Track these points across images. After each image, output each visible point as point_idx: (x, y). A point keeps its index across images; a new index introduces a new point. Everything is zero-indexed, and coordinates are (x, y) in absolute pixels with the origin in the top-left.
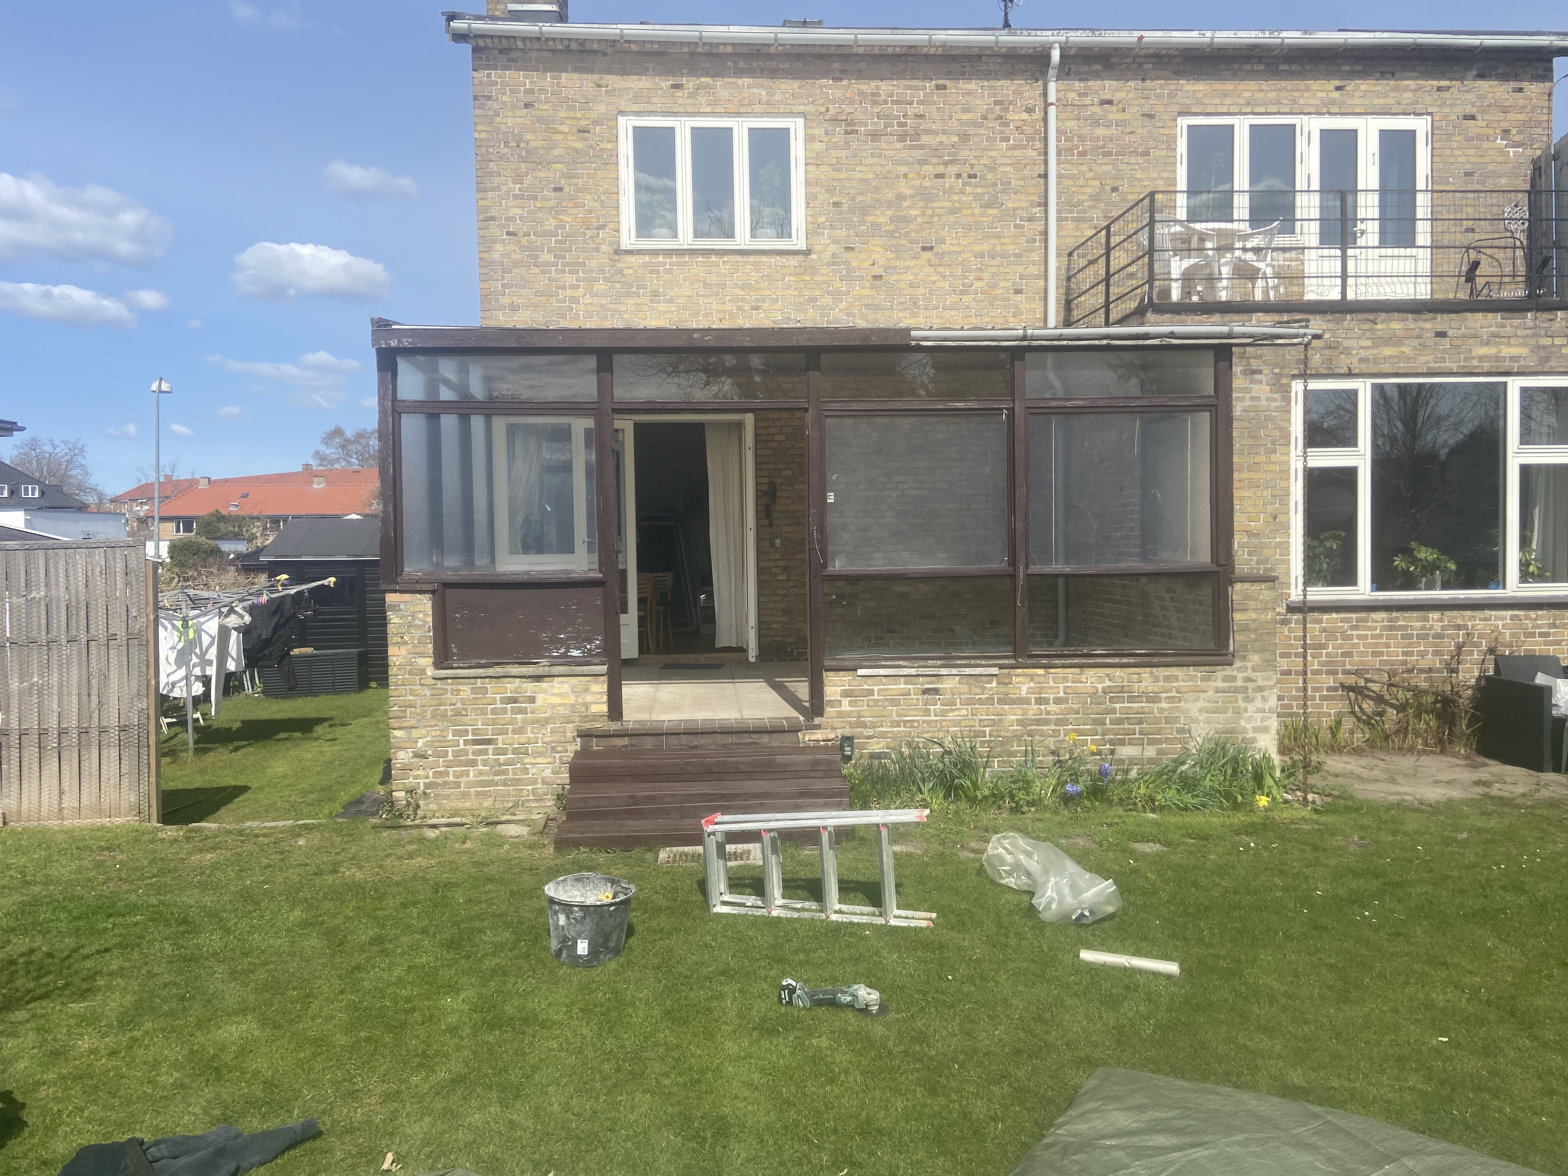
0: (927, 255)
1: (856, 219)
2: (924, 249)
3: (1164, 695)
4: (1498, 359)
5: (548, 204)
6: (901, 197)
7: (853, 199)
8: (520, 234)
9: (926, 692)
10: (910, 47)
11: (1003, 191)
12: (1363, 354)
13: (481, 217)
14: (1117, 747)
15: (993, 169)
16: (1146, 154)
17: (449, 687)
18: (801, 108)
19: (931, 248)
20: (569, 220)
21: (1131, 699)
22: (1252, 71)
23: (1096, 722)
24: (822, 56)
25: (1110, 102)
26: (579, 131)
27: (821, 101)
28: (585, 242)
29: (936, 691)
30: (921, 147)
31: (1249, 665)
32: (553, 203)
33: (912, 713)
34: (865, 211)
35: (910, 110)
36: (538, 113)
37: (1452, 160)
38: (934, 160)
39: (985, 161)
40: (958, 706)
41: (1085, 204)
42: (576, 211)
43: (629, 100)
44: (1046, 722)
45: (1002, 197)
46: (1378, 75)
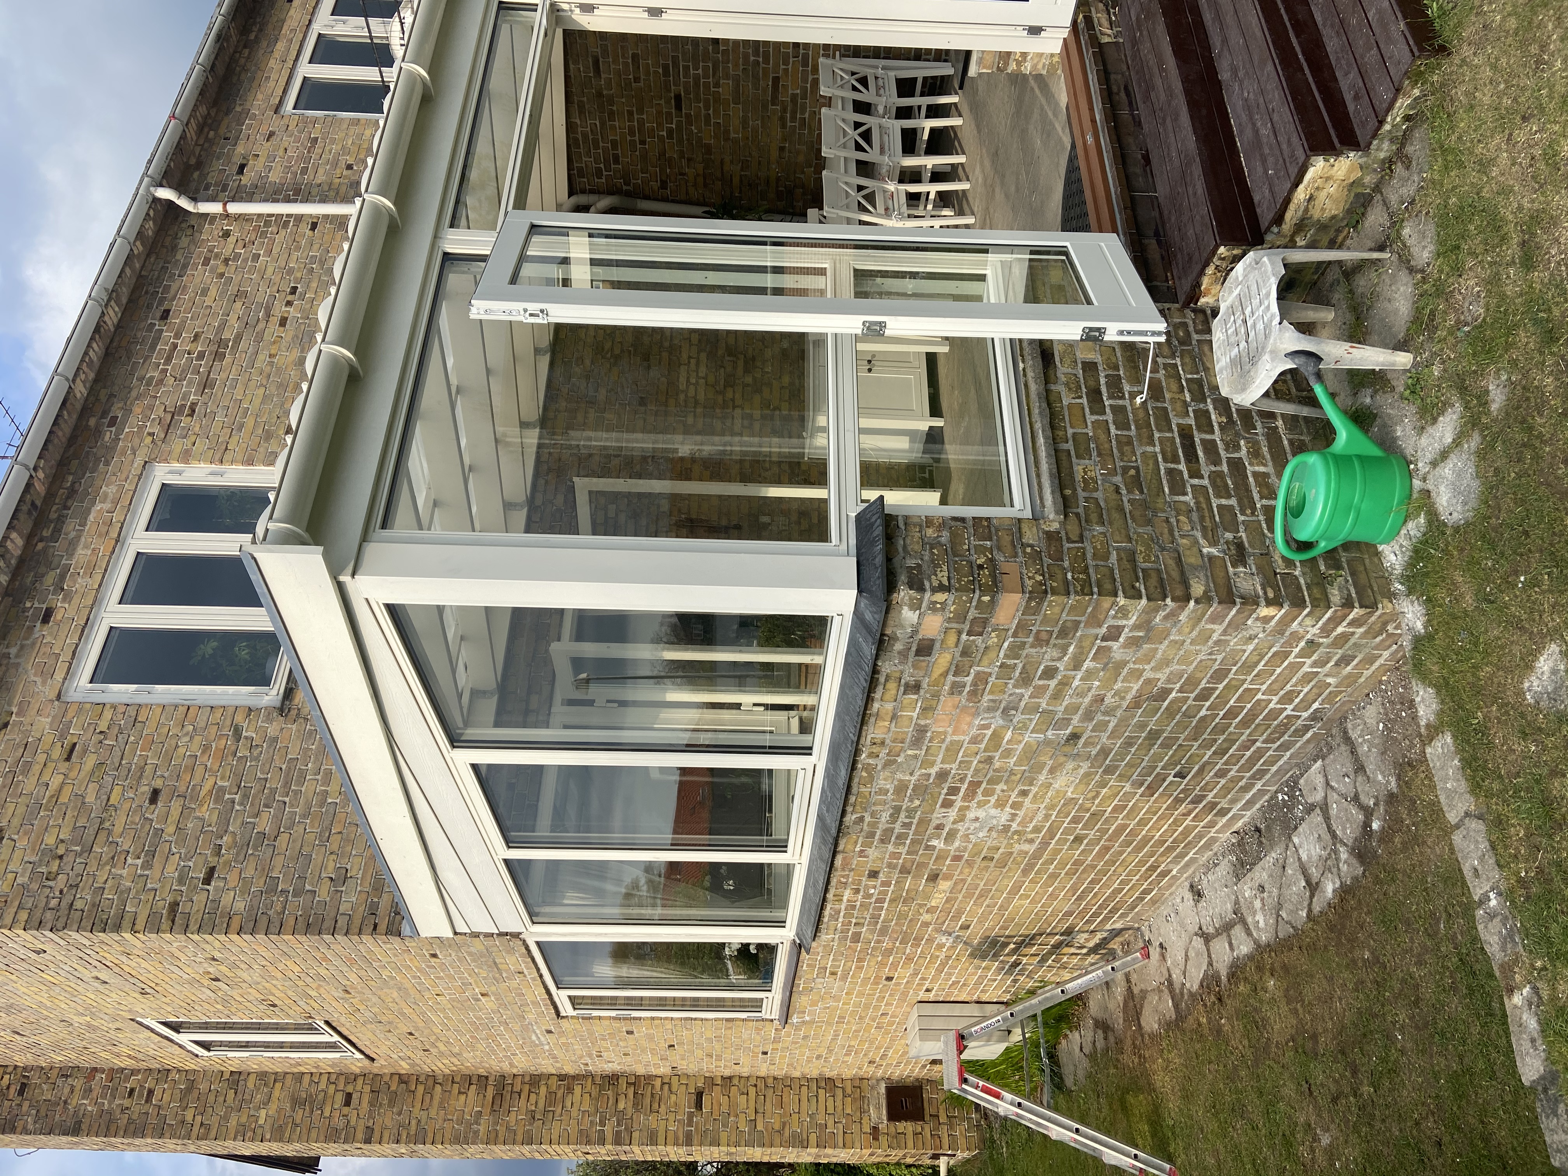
5: (175, 813)
8: (213, 861)
10: (97, 330)
13: (165, 924)
15: (291, 271)
16: (315, 140)
18: (139, 462)
20: (211, 782)
22: (248, 58)
24: (73, 438)
25: (242, 166)
27: (136, 441)
30: (239, 338)
32: (176, 806)
35: (183, 345)
38: (261, 326)
39: (276, 278)
42: (199, 771)
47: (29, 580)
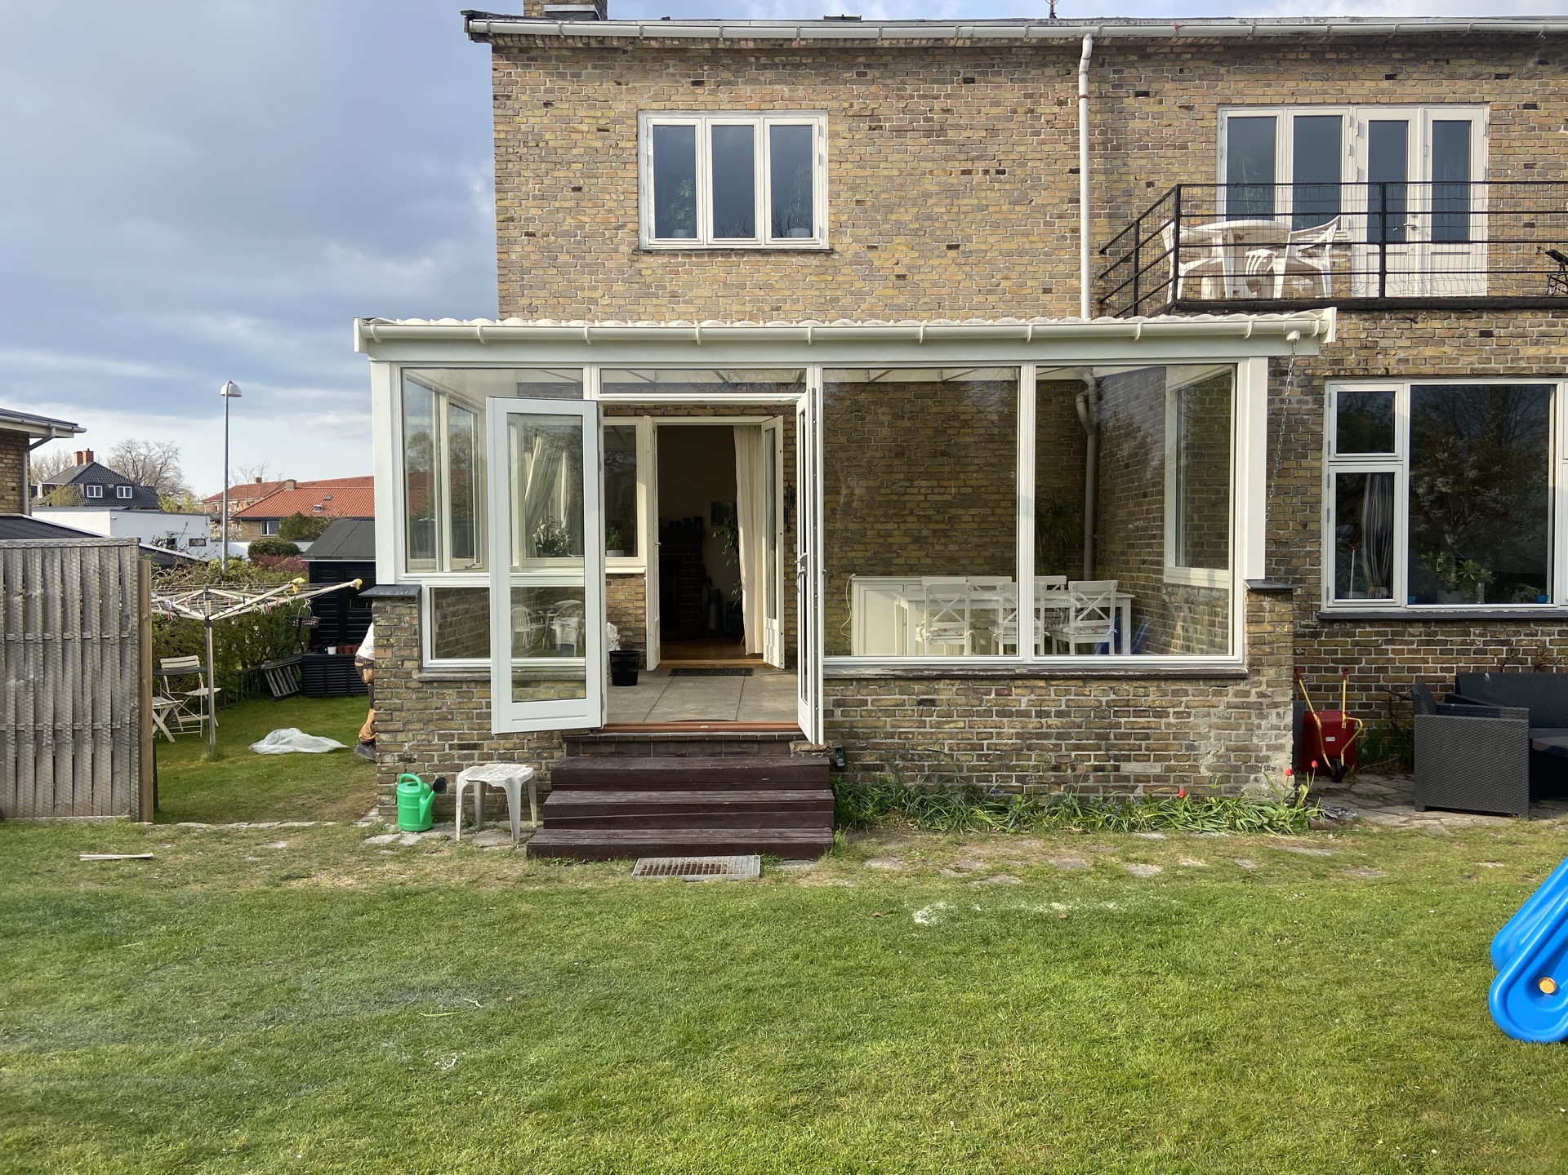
0: (952, 253)
1: (879, 218)
2: (950, 247)
3: (1171, 710)
4: (1548, 360)
5: (567, 204)
6: (926, 195)
7: (877, 197)
8: (539, 234)
9: (921, 702)
10: (937, 39)
11: (1032, 188)
12: (1402, 355)
13: (501, 218)
14: (1122, 764)
15: (1022, 165)
16: (1184, 147)
17: (435, 691)
18: (825, 104)
19: (957, 247)
20: (588, 220)
21: (1138, 714)
22: (1296, 60)
23: (1099, 737)
24: (844, 51)
25: (1146, 94)
26: (599, 130)
27: (844, 97)
28: (604, 243)
29: (932, 702)
30: (947, 143)
31: (1264, 679)
32: (572, 204)
33: (907, 724)
34: (889, 209)
35: (937, 105)
36: (557, 112)
37: (1511, 151)
38: (962, 156)
39: (1014, 156)
40: (955, 718)
41: (1119, 200)
42: (595, 211)
43: (649, 98)
44: (1047, 736)
45: (1032, 194)
46: (1432, 63)
47: (725, 61)
